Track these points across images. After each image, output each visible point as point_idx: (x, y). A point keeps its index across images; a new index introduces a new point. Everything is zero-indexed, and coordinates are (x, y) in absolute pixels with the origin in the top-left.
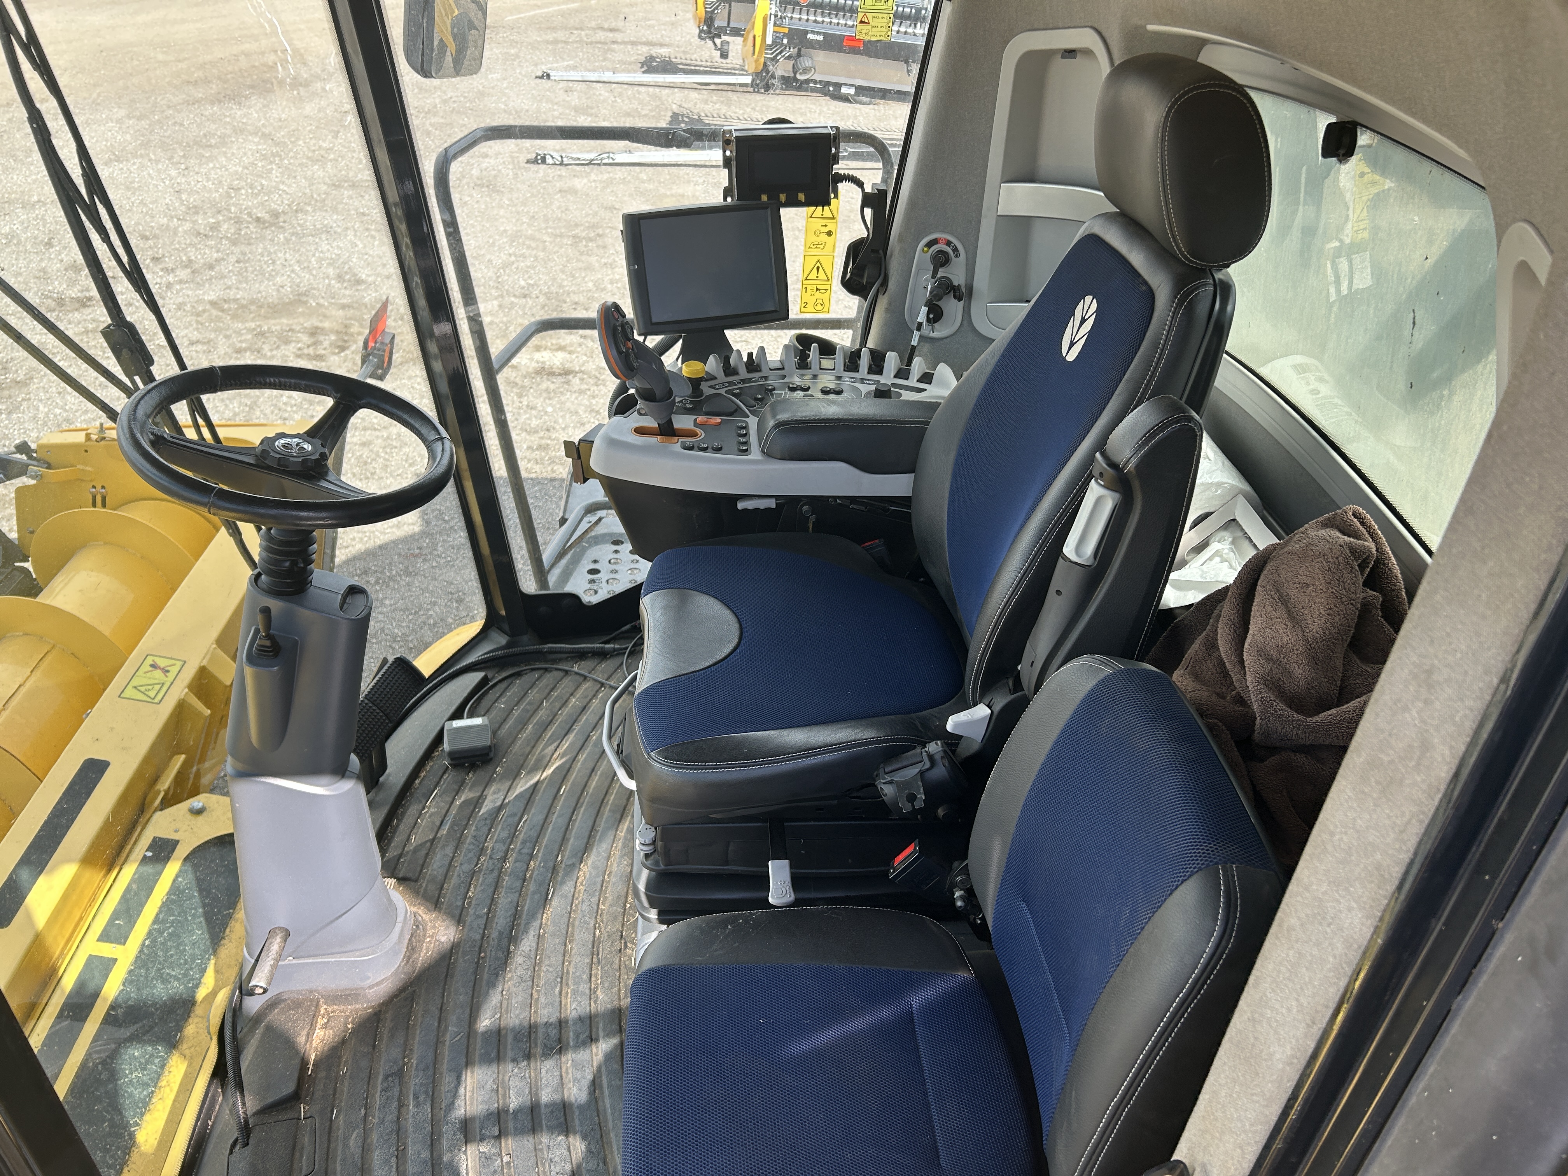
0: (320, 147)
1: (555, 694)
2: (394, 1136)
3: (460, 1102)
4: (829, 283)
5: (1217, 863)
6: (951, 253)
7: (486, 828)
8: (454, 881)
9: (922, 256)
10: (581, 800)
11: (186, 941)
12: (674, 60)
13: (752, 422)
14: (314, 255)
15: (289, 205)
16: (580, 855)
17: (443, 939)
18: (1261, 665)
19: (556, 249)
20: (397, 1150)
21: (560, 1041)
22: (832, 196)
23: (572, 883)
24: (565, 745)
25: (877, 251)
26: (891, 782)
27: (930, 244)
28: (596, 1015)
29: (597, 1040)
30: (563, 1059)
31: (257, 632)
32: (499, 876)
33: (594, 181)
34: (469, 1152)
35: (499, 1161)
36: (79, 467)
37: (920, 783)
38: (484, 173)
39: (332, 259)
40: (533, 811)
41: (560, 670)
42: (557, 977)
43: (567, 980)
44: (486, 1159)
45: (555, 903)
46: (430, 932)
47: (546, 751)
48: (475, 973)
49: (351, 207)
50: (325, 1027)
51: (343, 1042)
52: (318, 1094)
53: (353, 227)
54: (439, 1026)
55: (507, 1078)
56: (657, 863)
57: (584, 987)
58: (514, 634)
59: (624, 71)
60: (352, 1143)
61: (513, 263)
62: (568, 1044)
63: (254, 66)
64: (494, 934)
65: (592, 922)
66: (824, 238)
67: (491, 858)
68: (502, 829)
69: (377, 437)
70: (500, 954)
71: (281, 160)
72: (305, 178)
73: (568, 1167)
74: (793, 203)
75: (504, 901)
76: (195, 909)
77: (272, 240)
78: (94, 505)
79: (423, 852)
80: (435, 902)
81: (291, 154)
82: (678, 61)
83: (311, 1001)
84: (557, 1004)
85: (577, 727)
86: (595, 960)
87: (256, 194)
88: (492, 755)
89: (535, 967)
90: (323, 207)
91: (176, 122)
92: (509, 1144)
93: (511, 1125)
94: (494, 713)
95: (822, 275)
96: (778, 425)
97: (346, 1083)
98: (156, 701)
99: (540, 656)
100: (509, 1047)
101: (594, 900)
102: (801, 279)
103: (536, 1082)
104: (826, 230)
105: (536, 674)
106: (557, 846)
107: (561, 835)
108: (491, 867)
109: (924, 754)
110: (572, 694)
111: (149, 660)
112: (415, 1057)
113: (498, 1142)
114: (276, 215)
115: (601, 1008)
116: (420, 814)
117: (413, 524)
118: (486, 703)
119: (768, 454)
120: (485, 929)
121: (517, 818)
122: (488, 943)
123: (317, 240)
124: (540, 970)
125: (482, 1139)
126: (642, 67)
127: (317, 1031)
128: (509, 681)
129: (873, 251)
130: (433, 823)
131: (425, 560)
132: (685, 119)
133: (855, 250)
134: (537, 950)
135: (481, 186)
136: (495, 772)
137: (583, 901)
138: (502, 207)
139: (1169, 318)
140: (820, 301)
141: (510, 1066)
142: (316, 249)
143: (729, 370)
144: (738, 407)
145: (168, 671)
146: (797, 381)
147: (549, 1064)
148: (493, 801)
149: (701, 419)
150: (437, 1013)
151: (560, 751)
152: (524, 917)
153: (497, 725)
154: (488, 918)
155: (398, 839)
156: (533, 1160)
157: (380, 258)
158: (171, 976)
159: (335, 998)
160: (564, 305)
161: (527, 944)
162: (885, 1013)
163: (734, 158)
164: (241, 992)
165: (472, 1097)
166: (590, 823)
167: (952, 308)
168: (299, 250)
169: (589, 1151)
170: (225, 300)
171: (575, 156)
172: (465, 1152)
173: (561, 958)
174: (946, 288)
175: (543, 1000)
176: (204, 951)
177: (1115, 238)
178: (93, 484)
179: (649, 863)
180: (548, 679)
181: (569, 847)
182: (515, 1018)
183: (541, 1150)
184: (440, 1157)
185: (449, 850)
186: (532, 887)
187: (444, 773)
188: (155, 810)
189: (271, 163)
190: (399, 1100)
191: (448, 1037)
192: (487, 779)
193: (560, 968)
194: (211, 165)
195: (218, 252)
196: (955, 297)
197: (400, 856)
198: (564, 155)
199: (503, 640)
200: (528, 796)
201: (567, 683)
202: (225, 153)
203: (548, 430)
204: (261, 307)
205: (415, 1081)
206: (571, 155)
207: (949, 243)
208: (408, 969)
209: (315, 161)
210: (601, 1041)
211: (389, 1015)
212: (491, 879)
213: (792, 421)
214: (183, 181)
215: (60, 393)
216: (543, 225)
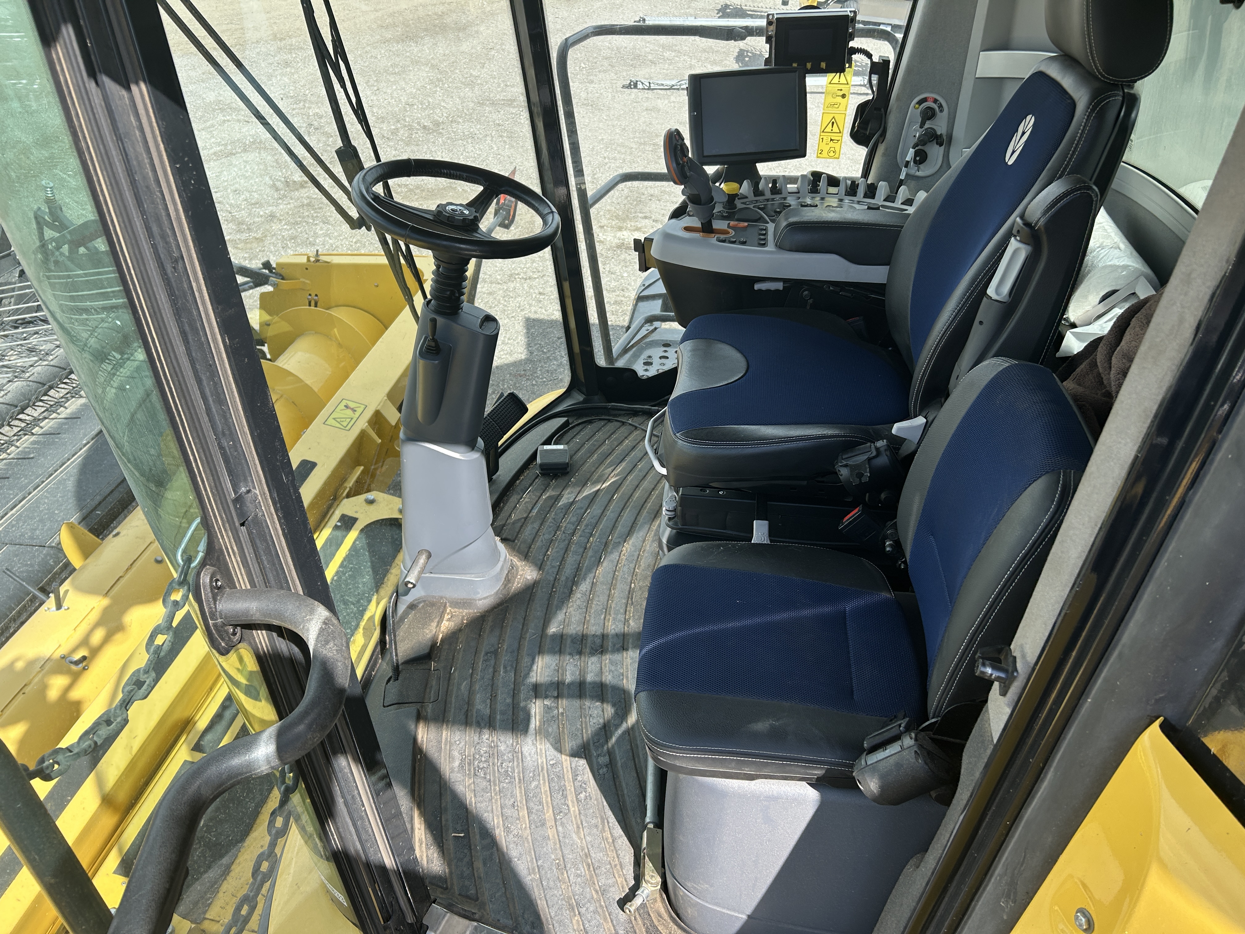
0: (471, 74)
1: (614, 436)
2: (490, 687)
3: (533, 674)
4: (840, 135)
5: (1060, 469)
6: (937, 109)
7: (562, 515)
8: (539, 543)
9: (914, 112)
10: (628, 504)
11: (360, 581)
12: (744, 7)
13: (771, 227)
14: (462, 154)
15: (447, 117)
16: (624, 537)
17: (529, 577)
18: (1124, 363)
19: (640, 154)
20: (491, 696)
21: (602, 646)
22: (847, 65)
23: (617, 554)
24: (619, 469)
25: (880, 109)
26: (846, 466)
27: (920, 102)
28: (628, 635)
29: (627, 650)
30: (604, 658)
31: (426, 338)
32: (569, 544)
33: (674, 102)
34: (537, 703)
35: (556, 711)
36: (302, 280)
37: (867, 466)
38: (590, 95)
39: (475, 157)
40: (594, 507)
41: (619, 421)
42: (603, 608)
43: (610, 611)
44: (548, 709)
45: (605, 564)
46: (521, 573)
47: (606, 471)
48: (549, 600)
49: (491, 120)
50: (449, 620)
51: (460, 630)
52: (442, 658)
53: (491, 134)
54: (523, 629)
55: (565, 664)
56: (676, 524)
57: (621, 617)
58: (589, 394)
59: (703, 17)
60: (462, 687)
61: (606, 163)
62: (608, 649)
63: (428, 15)
64: (563, 578)
65: (630, 579)
66: (840, 99)
67: (564, 533)
68: (573, 516)
69: (500, 289)
70: (566, 591)
71: (443, 84)
72: (459, 98)
73: (601, 721)
74: (817, 70)
75: (571, 560)
76: (366, 562)
77: (433, 142)
78: (310, 305)
79: (520, 524)
80: (525, 556)
81: (450, 80)
82: (747, 8)
83: (441, 603)
84: (602, 624)
85: (628, 459)
86: (630, 602)
87: (424, 109)
88: (569, 469)
89: (589, 601)
90: (470, 119)
91: (372, 56)
92: (564, 703)
93: (565, 692)
94: (572, 444)
95: (835, 129)
96: (789, 225)
97: (461, 654)
98: (347, 428)
99: (605, 411)
100: (568, 646)
101: (632, 565)
102: (819, 132)
103: (584, 668)
104: (841, 93)
105: (602, 423)
106: (609, 530)
107: (612, 524)
108: (563, 538)
109: (873, 446)
110: (626, 438)
111: (344, 403)
112: (506, 644)
113: (556, 700)
114: (437, 124)
115: (631, 631)
116: (519, 501)
117: (521, 353)
118: (567, 437)
119: (780, 246)
120: (557, 574)
121: (583, 511)
122: (558, 583)
123: (465, 143)
124: (592, 603)
125: (546, 697)
126: (717, 14)
127: (444, 622)
128: (584, 425)
129: (876, 109)
130: (527, 507)
131: (528, 379)
132: (749, 54)
133: (862, 108)
134: (591, 591)
135: (587, 105)
136: (570, 481)
137: (624, 565)
138: (601, 121)
139: (1084, 120)
140: (833, 149)
141: (568, 657)
142: (464, 150)
143: (757, 192)
144: (762, 217)
145: (355, 411)
146: (809, 201)
147: (594, 659)
148: (568, 499)
149: (732, 223)
150: (522, 620)
151: (615, 472)
152: (584, 570)
153: (573, 452)
154: (559, 568)
155: (503, 515)
156: (579, 713)
157: (509, 157)
158: (349, 601)
159: (456, 604)
160: (643, 197)
161: (584, 587)
162: (826, 609)
163: (774, 36)
164: (397, 594)
165: (541, 673)
166: (633, 519)
167: (935, 152)
168: (452, 151)
169: (616, 713)
170: (399, 185)
171: (660, 82)
172: (535, 703)
173: (607, 598)
174: (932, 137)
175: (592, 621)
176: (370, 589)
177: (1054, 72)
178: (310, 292)
179: (670, 523)
180: (611, 426)
181: (617, 532)
182: (573, 629)
183: (585, 709)
184: (518, 704)
185: (536, 525)
186: (590, 553)
187: (536, 478)
188: (344, 498)
189: (436, 86)
190: (494, 668)
191: (528, 635)
192: (564, 485)
193: (605, 603)
194: (394, 87)
195: (395, 150)
196: (937, 144)
197: (504, 525)
198: (651, 82)
199: (581, 398)
200: (592, 497)
201: (624, 430)
202: (404, 79)
203: (623, 290)
204: (423, 191)
205: (505, 658)
206: (657, 82)
207: (935, 101)
208: (504, 592)
209: (467, 85)
210: (630, 650)
211: (490, 619)
212: (563, 545)
213: (799, 222)
214: (375, 98)
215: (283, 248)
216: (632, 136)
